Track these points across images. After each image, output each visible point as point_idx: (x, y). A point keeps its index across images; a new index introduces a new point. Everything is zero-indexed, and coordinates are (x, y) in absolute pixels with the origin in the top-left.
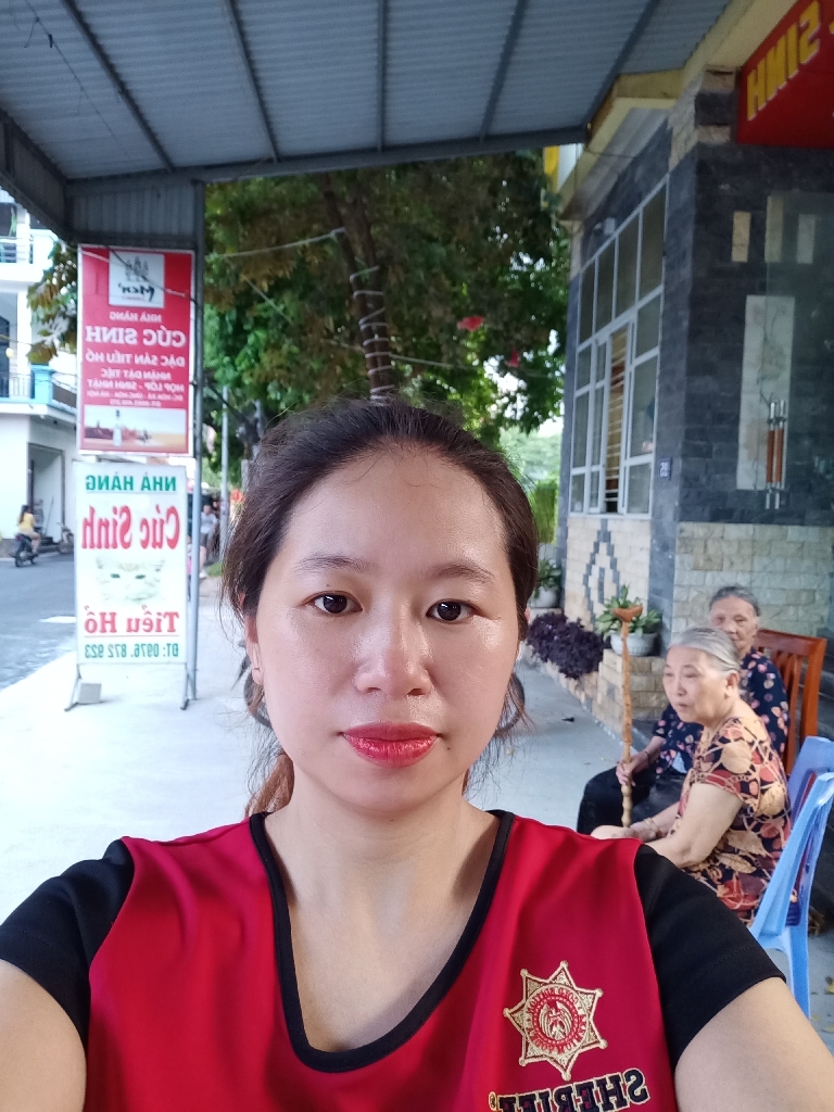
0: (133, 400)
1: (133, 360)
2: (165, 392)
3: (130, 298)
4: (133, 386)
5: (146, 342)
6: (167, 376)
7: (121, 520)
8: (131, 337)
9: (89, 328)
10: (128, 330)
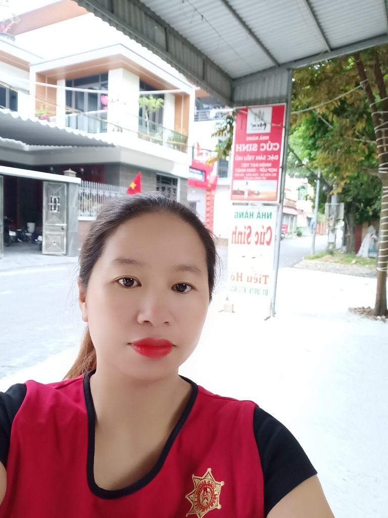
0: (254, 177)
1: (255, 158)
2: (268, 172)
3: (255, 130)
4: (254, 170)
5: (261, 150)
6: (270, 165)
7: (247, 232)
8: (255, 147)
9: (237, 145)
10: (254, 145)
